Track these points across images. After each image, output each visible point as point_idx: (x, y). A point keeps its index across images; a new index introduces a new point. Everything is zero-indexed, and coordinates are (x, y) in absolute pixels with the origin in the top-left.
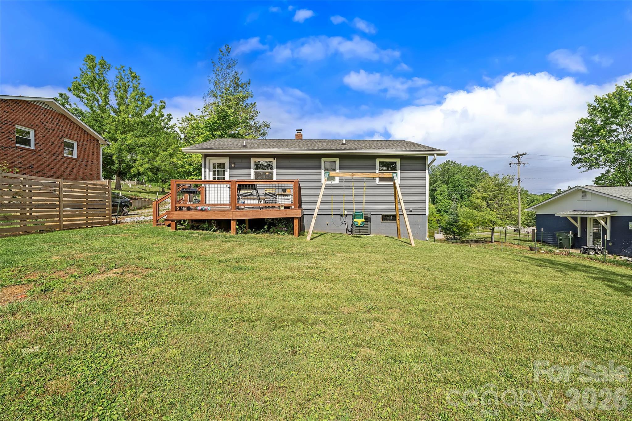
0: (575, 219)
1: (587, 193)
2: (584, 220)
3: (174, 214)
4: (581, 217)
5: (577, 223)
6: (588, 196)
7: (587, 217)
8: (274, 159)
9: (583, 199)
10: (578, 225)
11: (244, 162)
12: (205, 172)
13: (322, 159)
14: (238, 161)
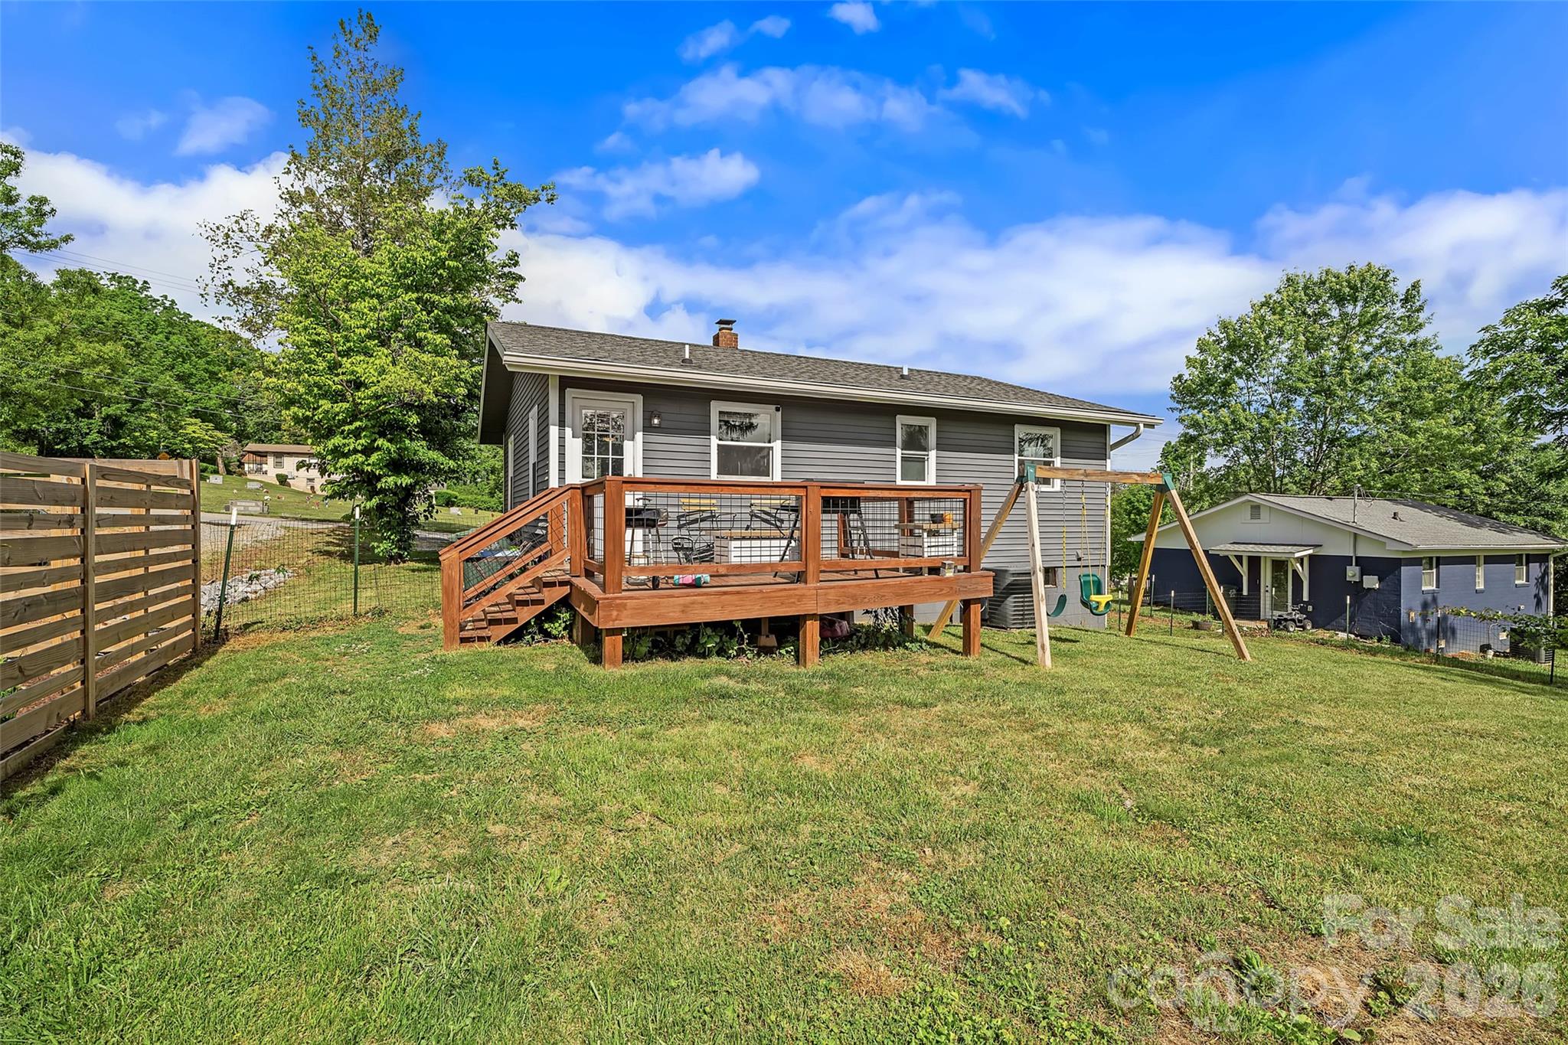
0: (1239, 558)
1: (1262, 510)
2: (1254, 562)
3: (625, 605)
4: (1249, 557)
5: (1242, 565)
6: (1264, 514)
7: (1260, 557)
8: (777, 410)
9: (1253, 521)
10: (1243, 570)
11: (686, 412)
12: (562, 438)
13: (898, 416)
14: (672, 411)
